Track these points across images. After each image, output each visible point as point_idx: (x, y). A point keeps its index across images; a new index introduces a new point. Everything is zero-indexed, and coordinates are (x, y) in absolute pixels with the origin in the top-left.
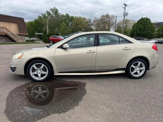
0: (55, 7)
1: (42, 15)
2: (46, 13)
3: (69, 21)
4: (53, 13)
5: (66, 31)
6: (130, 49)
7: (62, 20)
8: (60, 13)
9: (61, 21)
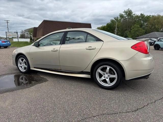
0: (129, 9)
1: (114, 19)
2: (119, 16)
3: (144, 21)
4: (126, 15)
5: (137, 33)
6: (95, 48)
7: (135, 21)
8: (134, 14)
9: (135, 23)
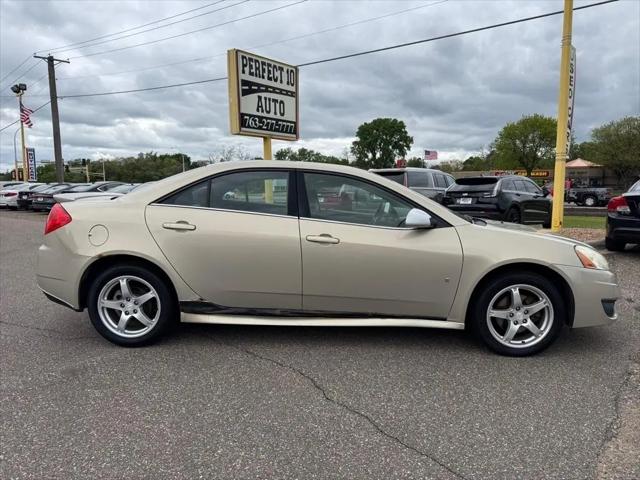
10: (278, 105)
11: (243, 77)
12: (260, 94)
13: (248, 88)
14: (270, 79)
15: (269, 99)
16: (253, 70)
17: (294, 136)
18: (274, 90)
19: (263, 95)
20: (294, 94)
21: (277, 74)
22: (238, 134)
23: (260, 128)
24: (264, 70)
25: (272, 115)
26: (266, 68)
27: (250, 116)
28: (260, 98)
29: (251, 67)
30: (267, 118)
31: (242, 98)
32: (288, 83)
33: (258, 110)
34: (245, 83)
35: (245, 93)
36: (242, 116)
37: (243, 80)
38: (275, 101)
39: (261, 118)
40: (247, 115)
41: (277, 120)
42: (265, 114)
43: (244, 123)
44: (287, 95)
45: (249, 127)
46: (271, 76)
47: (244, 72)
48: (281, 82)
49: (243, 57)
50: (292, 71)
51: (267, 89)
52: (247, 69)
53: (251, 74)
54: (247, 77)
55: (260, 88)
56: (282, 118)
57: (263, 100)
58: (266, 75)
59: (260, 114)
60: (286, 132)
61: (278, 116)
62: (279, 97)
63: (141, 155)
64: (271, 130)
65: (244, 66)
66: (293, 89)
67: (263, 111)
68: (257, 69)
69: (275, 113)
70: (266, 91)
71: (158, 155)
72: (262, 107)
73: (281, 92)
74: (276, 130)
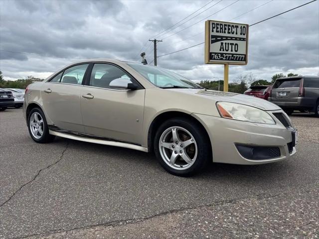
10: (233, 46)
11: (212, 34)
12: (222, 42)
13: (214, 39)
14: (229, 33)
15: (228, 44)
16: (219, 30)
17: (245, 62)
18: (232, 38)
19: (224, 42)
20: (245, 40)
21: (234, 30)
22: (208, 63)
23: (221, 59)
24: (225, 29)
25: (229, 52)
26: (227, 27)
27: (215, 53)
28: (222, 44)
29: (217, 28)
30: (226, 54)
31: (211, 45)
32: (241, 34)
33: (220, 50)
34: (213, 37)
35: (213, 42)
36: (210, 54)
37: (212, 36)
38: (232, 44)
39: (222, 54)
40: (213, 53)
41: (233, 54)
42: (225, 52)
43: (211, 58)
44: (240, 40)
45: (214, 59)
46: (230, 31)
47: (213, 31)
48: (237, 34)
49: (213, 24)
50: (244, 27)
51: (227, 38)
52: (215, 30)
53: (217, 32)
54: (215, 33)
55: (222, 38)
56: (236, 53)
57: (224, 45)
58: (227, 31)
59: (222, 52)
60: (239, 60)
61: (234, 52)
62: (234, 42)
63: (202, 82)
64: (229, 60)
65: (213, 28)
66: (245, 37)
67: (223, 50)
68: (221, 28)
69: (232, 51)
70: (227, 39)
71: (210, 82)
72: (223, 48)
73: (236, 39)
74: (232, 60)
